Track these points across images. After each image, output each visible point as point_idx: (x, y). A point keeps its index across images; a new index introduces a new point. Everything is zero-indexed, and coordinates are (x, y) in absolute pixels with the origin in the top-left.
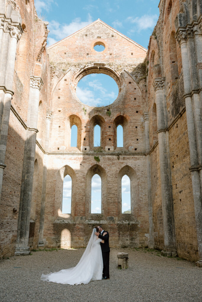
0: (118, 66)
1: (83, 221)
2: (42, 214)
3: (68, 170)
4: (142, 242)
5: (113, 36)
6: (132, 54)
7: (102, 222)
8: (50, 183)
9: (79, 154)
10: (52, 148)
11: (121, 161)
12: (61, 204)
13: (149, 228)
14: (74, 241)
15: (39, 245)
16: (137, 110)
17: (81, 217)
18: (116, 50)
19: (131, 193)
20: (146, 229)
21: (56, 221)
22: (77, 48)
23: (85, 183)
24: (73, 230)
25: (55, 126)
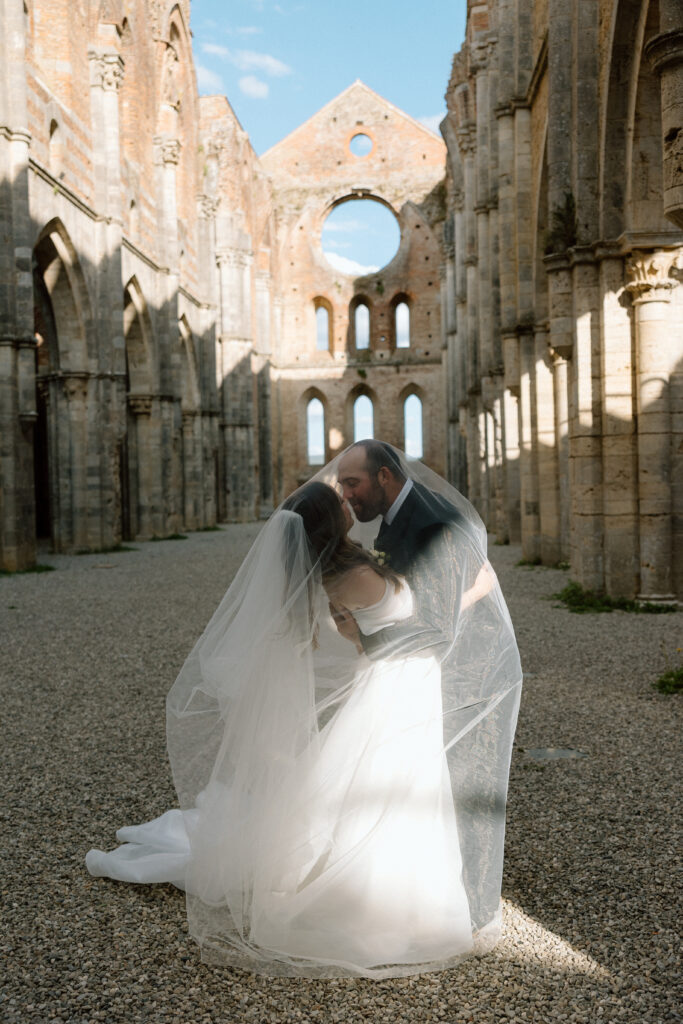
0: (396, 190)
2: (280, 467)
5: (386, 117)
6: (424, 157)
8: (288, 416)
9: (331, 367)
10: (287, 358)
11: (402, 375)
16: (431, 280)
18: (392, 150)
22: (318, 150)
23: (344, 416)
25: (290, 318)
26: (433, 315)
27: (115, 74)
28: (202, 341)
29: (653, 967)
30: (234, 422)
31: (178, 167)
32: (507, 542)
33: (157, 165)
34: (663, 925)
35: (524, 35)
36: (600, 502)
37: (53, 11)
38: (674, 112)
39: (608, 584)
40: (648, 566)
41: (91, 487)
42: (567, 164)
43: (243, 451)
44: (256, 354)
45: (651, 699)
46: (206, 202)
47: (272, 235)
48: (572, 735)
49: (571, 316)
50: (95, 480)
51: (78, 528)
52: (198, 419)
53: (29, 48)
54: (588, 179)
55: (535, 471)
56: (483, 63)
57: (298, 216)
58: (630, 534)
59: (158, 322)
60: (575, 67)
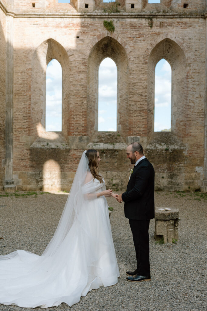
1: (83, 144)
2: (8, 132)
3: (55, 49)
4: (189, 181)
7: (117, 146)
8: (21, 73)
9: (73, 16)
10: (21, 4)
12: (44, 113)
13: (204, 157)
14: (67, 179)
15: (6, 186)
17: (79, 136)
19: (172, 93)
20: (199, 158)
21: (34, 143)
23: (86, 75)
24: (66, 159)
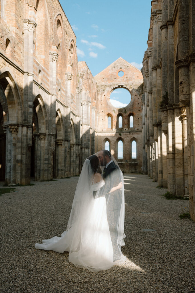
5: (128, 67)
6: (138, 77)
7: (123, 162)
10: (100, 130)
11: (131, 135)
16: (139, 110)
18: (129, 75)
20: (142, 165)
22: (109, 75)
23: (115, 146)
25: (101, 119)
26: (139, 119)
27: (56, 58)
28: (76, 125)
29: (152, 269)
30: (84, 147)
31: (71, 81)
32: (156, 181)
33: (66, 80)
34: (158, 262)
35: (159, 50)
36: (174, 171)
37: (41, 43)
38: (181, 78)
39: (176, 192)
40: (186, 187)
41: (45, 163)
42: (166, 84)
43: (87, 155)
44: (91, 129)
45: (177, 219)
46: (79, 89)
47: (97, 97)
48: (154, 226)
49: (167, 122)
50: (47, 162)
51: (41, 174)
52: (75, 146)
53: (34, 53)
54: (171, 88)
55: (162, 162)
56: (151, 55)
57: (104, 92)
58: (182, 179)
59: (65, 121)
60: (168, 60)
